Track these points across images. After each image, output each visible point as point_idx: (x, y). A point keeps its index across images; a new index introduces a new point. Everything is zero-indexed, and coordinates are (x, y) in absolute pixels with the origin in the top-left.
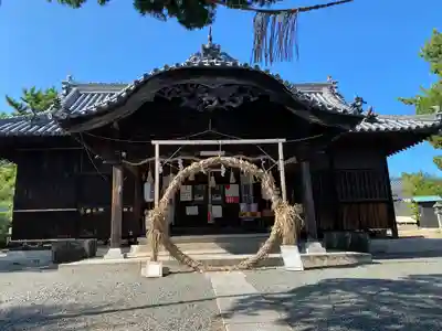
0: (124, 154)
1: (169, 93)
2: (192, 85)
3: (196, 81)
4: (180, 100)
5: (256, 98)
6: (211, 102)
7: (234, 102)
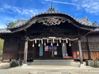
0: (28, 38)
1: (40, 21)
2: (46, 19)
3: (47, 17)
4: (43, 23)
5: (64, 22)
6: (51, 23)
7: (58, 23)
